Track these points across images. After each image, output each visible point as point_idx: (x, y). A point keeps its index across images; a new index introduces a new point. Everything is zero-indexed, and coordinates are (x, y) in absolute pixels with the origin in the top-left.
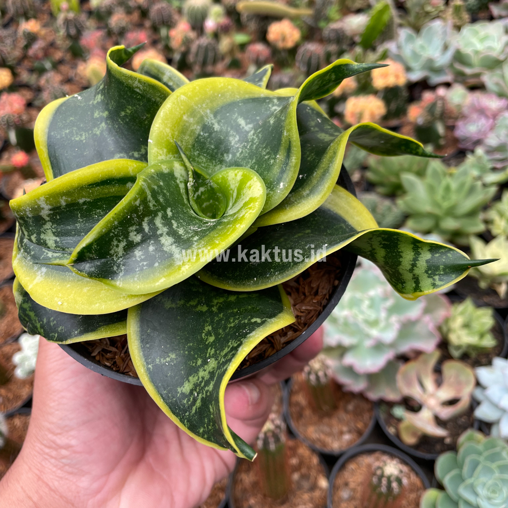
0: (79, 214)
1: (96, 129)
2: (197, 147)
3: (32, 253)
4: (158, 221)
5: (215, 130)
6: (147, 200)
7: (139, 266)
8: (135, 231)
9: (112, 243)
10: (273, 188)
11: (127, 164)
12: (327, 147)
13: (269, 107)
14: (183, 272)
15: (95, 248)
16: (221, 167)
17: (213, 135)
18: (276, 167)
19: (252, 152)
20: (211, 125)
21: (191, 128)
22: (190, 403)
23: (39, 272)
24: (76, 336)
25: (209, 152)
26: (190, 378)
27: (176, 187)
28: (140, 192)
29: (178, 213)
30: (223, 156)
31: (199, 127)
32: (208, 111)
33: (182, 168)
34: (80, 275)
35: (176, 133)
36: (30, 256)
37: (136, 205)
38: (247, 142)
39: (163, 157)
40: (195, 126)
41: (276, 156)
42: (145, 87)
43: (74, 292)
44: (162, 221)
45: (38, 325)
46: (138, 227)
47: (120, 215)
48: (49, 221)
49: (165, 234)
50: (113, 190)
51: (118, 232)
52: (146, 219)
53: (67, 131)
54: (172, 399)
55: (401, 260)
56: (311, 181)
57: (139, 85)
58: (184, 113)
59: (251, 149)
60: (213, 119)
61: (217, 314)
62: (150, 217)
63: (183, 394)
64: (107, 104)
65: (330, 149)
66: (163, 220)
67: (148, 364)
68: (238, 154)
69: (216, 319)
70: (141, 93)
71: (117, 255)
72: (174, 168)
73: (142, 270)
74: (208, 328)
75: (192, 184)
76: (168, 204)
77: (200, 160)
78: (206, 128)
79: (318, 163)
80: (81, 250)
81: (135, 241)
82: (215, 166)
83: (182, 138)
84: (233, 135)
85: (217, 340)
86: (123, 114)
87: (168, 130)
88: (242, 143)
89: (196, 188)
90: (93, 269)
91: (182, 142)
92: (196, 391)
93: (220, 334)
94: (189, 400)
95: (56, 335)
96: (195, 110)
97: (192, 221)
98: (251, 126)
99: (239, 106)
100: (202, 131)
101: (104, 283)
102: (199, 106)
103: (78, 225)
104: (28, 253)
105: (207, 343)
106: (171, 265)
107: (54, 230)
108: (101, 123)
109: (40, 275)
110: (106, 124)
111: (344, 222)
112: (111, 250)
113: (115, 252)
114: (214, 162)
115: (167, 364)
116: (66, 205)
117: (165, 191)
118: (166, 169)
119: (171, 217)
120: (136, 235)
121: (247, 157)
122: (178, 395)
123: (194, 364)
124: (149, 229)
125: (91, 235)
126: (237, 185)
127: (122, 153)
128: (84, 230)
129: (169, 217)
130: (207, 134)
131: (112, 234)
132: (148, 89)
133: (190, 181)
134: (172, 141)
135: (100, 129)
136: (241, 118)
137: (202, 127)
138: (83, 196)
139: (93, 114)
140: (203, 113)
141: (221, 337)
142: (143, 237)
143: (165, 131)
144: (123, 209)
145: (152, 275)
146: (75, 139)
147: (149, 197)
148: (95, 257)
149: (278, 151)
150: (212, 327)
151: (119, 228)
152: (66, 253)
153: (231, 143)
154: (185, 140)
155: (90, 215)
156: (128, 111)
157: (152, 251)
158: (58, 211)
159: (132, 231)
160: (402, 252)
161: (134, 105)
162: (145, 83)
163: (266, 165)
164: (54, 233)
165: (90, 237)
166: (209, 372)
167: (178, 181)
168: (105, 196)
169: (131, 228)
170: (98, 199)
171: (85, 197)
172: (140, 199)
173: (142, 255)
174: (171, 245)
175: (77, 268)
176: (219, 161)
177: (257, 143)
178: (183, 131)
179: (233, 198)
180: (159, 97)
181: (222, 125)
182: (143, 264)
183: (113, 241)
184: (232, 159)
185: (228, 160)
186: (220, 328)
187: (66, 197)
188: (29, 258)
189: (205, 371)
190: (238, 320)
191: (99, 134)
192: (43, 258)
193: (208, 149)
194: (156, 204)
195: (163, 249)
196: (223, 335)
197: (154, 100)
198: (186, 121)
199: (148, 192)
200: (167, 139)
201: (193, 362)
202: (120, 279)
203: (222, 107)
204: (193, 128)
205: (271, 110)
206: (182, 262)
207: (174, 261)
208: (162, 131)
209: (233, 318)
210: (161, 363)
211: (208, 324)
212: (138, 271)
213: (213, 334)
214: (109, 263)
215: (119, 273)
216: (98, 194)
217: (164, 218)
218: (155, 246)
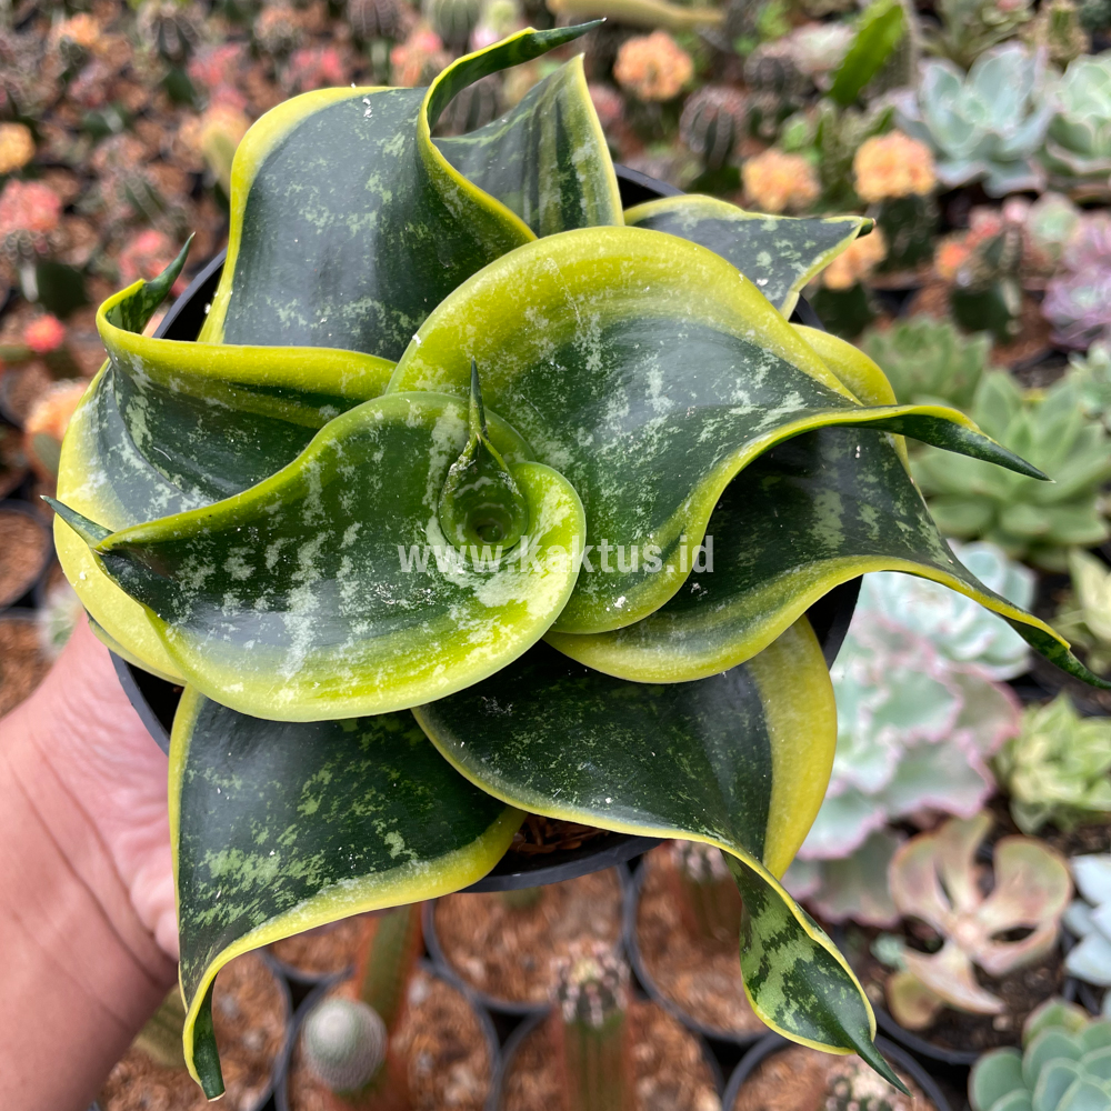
0: (201, 420)
1: (355, 217)
2: (526, 386)
3: (105, 425)
4: (308, 552)
5: (588, 367)
6: (301, 505)
7: (218, 628)
8: (243, 557)
9: (186, 561)
10: (604, 592)
13: (735, 384)
15: (148, 552)
16: (560, 449)
17: (578, 375)
19: (629, 467)
20: (583, 353)
21: (533, 342)
22: (204, 897)
23: (93, 477)
25: (550, 406)
26: (234, 852)
27: (417, 466)
28: (290, 485)
29: (374, 538)
30: (576, 430)
31: (552, 346)
32: (596, 318)
33: (459, 423)
35: (489, 341)
36: (100, 427)
37: (265, 512)
39: (429, 385)
41: (650, 530)
42: (470, 211)
44: (318, 554)
46: (252, 552)
47: (221, 522)
48: (144, 396)
49: (307, 584)
51: (204, 547)
52: (280, 542)
53: (299, 188)
54: (190, 860)
56: (704, 616)
57: (457, 200)
58: (532, 303)
59: (632, 460)
60: (596, 340)
61: (360, 757)
62: (293, 540)
63: (207, 867)
64: (398, 178)
65: (784, 579)
66: (323, 551)
68: (605, 449)
69: (351, 767)
70: (455, 216)
71: (187, 583)
72: (440, 422)
73: (219, 637)
74: (325, 776)
75: (462, 467)
76: (361, 513)
78: (569, 353)
79: (745, 588)
80: (120, 543)
81: (234, 576)
82: (549, 439)
83: (497, 355)
84: (622, 399)
85: (314, 820)
86: (410, 228)
87: (471, 329)
88: (626, 431)
89: (469, 476)
90: (135, 581)
91: (494, 363)
92: (223, 888)
93: (328, 811)
94: (206, 891)
96: (565, 304)
98: (668, 403)
99: (676, 337)
100: (556, 356)
102: (582, 298)
104: (101, 419)
105: (299, 808)
106: (271, 666)
107: (148, 417)
108: (370, 210)
109: (90, 485)
110: (377, 220)
112: (179, 569)
113: (186, 577)
114: (551, 430)
115: (219, 791)
116: (181, 394)
117: (374, 479)
118: (416, 417)
119: (348, 547)
120: (241, 565)
121: (616, 468)
122: (201, 864)
123: (254, 832)
124: (277, 564)
127: (379, 301)
129: (343, 546)
131: (189, 546)
132: (473, 217)
133: (461, 462)
134: (468, 355)
135: (363, 222)
136: (659, 370)
137: (560, 348)
138: (215, 395)
139: (367, 175)
140: (579, 319)
141: (324, 821)
142: (254, 573)
143: (464, 329)
144: (232, 512)
145: (228, 662)
146: (304, 216)
148: (146, 565)
149: (659, 525)
150: (332, 779)
151: (209, 541)
153: (605, 413)
154: (505, 362)
155: (221, 433)
156: (420, 231)
157: (259, 611)
158: (162, 392)
161: (434, 231)
162: (470, 203)
163: (627, 527)
164: (147, 421)
166: (255, 880)
167: (432, 451)
168: (262, 413)
169: (236, 550)
170: (245, 412)
171: (220, 399)
172: (284, 501)
173: (236, 608)
174: (305, 616)
175: (106, 564)
176: (561, 434)
177: (649, 458)
180: (494, 241)
181: (609, 362)
182: (227, 628)
183: (188, 558)
184: (589, 448)
185: (580, 444)
186: (340, 795)
187: (181, 381)
188: (96, 430)
189: (255, 868)
190: (376, 807)
191: (355, 232)
192: (113, 453)
193: (549, 398)
194: (324, 514)
195: (283, 616)
196: (330, 818)
197: (479, 244)
198: (529, 322)
199: (315, 487)
200: (458, 349)
201: (257, 824)
202: (174, 628)
203: (635, 321)
204: (537, 342)
205: (733, 393)
206: (293, 674)
207: (283, 660)
208: (456, 327)
209: (374, 792)
210: (211, 781)
211: (331, 766)
212: (211, 635)
213: (321, 797)
214: (168, 587)
215: (178, 616)
216: (250, 405)
217: (326, 548)
218: (271, 602)
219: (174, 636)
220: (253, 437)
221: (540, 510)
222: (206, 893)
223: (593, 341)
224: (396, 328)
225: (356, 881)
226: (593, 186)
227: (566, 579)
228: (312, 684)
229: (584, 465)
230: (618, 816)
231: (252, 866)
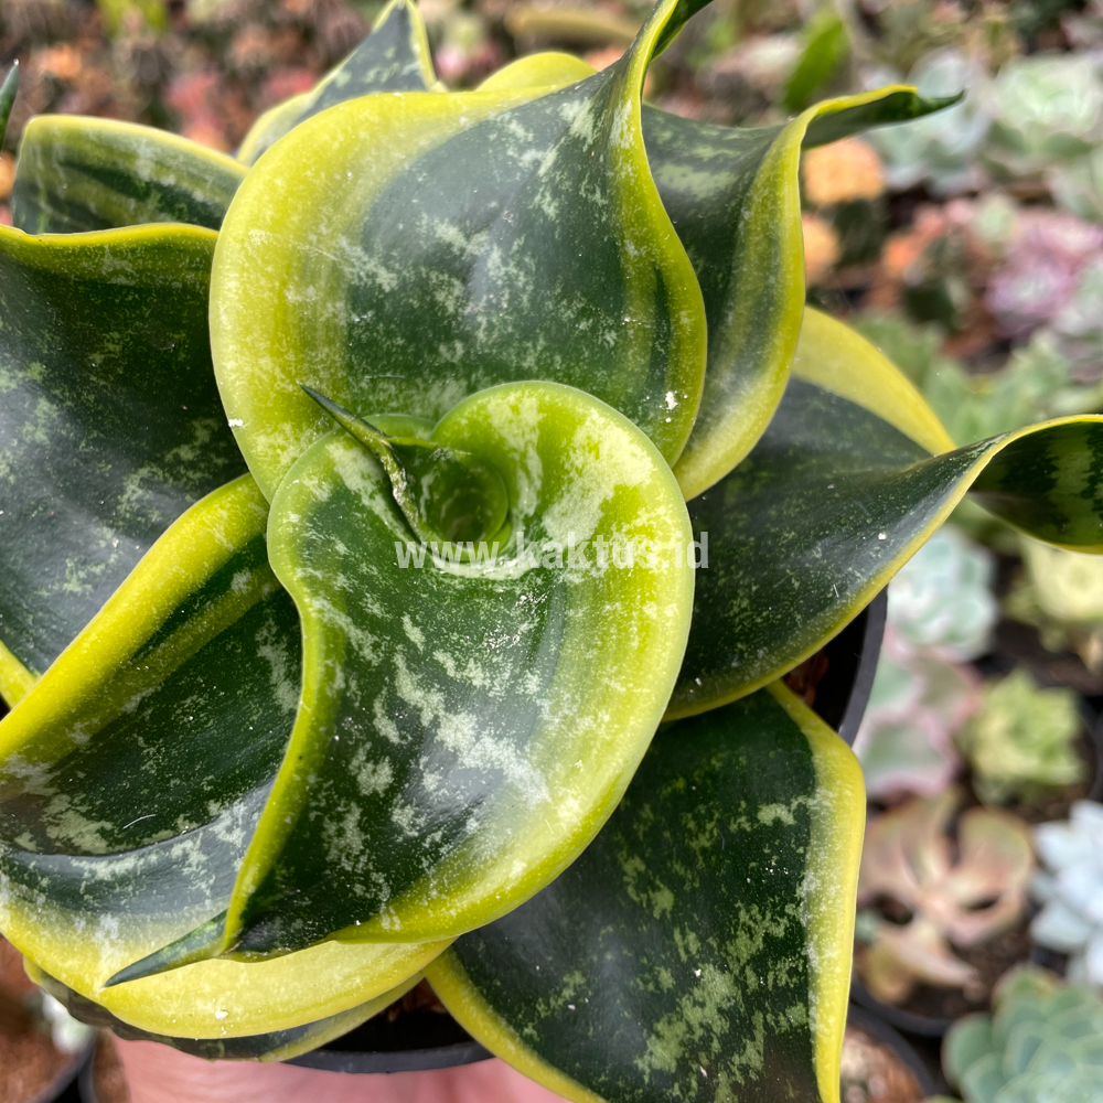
0: (141, 739)
1: (29, 427)
2: (360, 364)
3: (45, 882)
4: (408, 687)
5: (387, 289)
6: (353, 650)
7: (426, 853)
8: (367, 761)
9: (324, 835)
10: (645, 415)
11: (203, 523)
12: (735, 226)
13: (511, 158)
15: (283, 876)
16: (444, 388)
17: (388, 306)
18: (631, 352)
19: (525, 318)
20: (370, 283)
21: (323, 319)
22: (692, 1094)
23: (99, 935)
25: (397, 360)
26: (660, 1026)
27: (372, 525)
28: (327, 637)
29: (430, 615)
30: (439, 354)
31: (340, 305)
32: (344, 242)
33: (355, 453)
35: (291, 357)
36: (42, 891)
37: (338, 692)
39: (292, 451)
40: (329, 305)
41: (618, 319)
42: (140, 261)
44: (415, 677)
46: (369, 746)
47: (315, 751)
48: (56, 794)
49: (442, 713)
50: (204, 624)
51: (326, 797)
52: (378, 707)
54: (632, 1092)
55: (1054, 475)
56: (727, 342)
57: (119, 264)
58: (284, 284)
59: (515, 307)
60: (366, 259)
61: (633, 815)
62: (384, 691)
63: (655, 1073)
64: (27, 341)
65: (748, 232)
66: (414, 670)
67: (519, 1027)
70: (133, 283)
71: (348, 856)
72: (339, 469)
73: (439, 859)
74: (634, 865)
75: (403, 485)
76: (396, 605)
77: (382, 397)
78: (360, 295)
79: (726, 281)
80: (248, 905)
81: (380, 790)
82: (426, 390)
83: (310, 362)
84: (443, 281)
85: (685, 903)
86: (97, 358)
87: (266, 362)
89: (414, 489)
90: (298, 925)
91: (315, 372)
92: (699, 1062)
93: (682, 881)
94: (686, 1088)
95: (221, 1046)
96: (307, 257)
98: (482, 237)
99: (419, 185)
100: (354, 309)
102: (314, 238)
104: (32, 883)
105: (657, 914)
106: (517, 812)
107: (83, 809)
108: (34, 405)
109: (107, 943)
110: (52, 402)
112: (327, 853)
113: (341, 851)
114: (419, 381)
115: (572, 1007)
116: (92, 739)
117: (364, 568)
118: (320, 486)
119: (426, 644)
120: (374, 771)
121: (511, 335)
122: (646, 1079)
123: (651, 987)
124: (399, 729)
126: (533, 437)
127: (142, 466)
129: (421, 648)
130: (370, 314)
131: (312, 815)
132: (149, 265)
133: (397, 482)
134: (291, 388)
135: (41, 421)
136: (442, 222)
137: (347, 299)
138: (132, 692)
140: (333, 257)
141: (694, 890)
142: (393, 763)
143: (261, 369)
144: (314, 728)
147: (355, 634)
148: (291, 893)
149: (622, 303)
150: (642, 857)
151: (327, 785)
153: (444, 309)
154: (322, 361)
155: (173, 724)
156: (111, 347)
157: (439, 788)
158: (73, 762)
159: (359, 768)
160: (1057, 458)
161: (127, 326)
162: (133, 251)
163: (591, 351)
164: (87, 816)
166: (720, 1011)
167: (365, 502)
168: (189, 655)
169: (355, 763)
170: (174, 674)
171: (138, 690)
172: (340, 662)
173: (417, 815)
174: (478, 739)
175: (252, 949)
176: (430, 373)
177: (530, 288)
178: (306, 343)
179: (528, 473)
180: (189, 269)
181: (397, 266)
182: (433, 841)
183: (324, 829)
184: (467, 354)
185: (455, 361)
186: (670, 857)
187: (83, 721)
188: (42, 899)
189: (702, 1005)
190: (711, 820)
191: (44, 438)
192: (89, 890)
193: (389, 354)
194: (376, 638)
195: (462, 764)
196: (693, 880)
197: (180, 286)
198: (300, 304)
199: (343, 620)
200: (277, 392)
201: (642, 980)
202: (387, 912)
203: (374, 210)
204: (327, 315)
205: (521, 164)
206: (544, 789)
207: (518, 793)
208: (252, 374)
209: (690, 815)
210: (554, 1010)
211: (624, 853)
212: (429, 867)
213: (658, 882)
214: (335, 885)
215: (376, 895)
216: (170, 660)
217: (414, 666)
218: (437, 769)
219: (396, 919)
220: (204, 690)
222: (689, 1088)
223: (365, 263)
224: (186, 468)
225: (810, 874)
226: (189, 173)
227: (620, 430)
228: (574, 770)
229: (481, 371)
230: (908, 533)
231: (698, 1009)
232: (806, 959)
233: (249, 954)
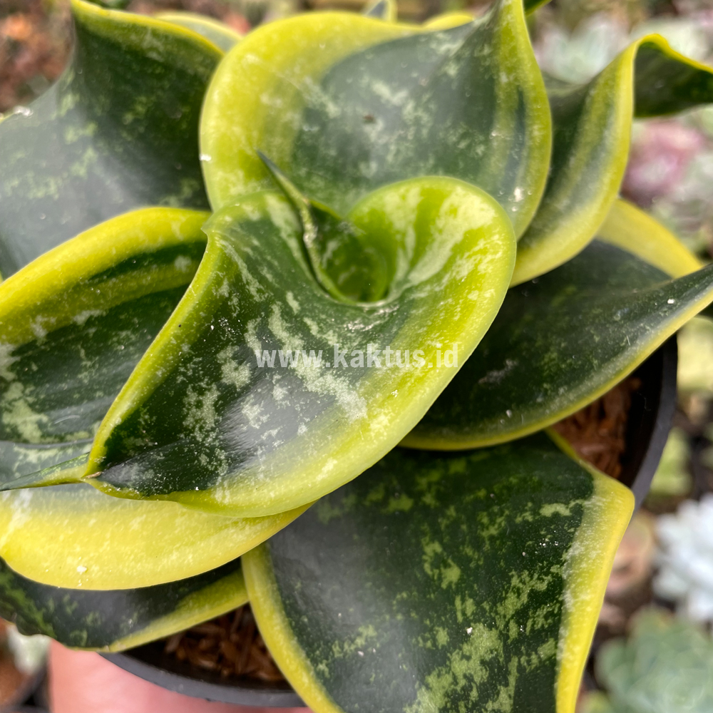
0: (83, 351)
1: (77, 166)
2: (302, 159)
4: (277, 326)
5: (332, 116)
6: (241, 280)
7: (261, 444)
8: (234, 358)
9: (186, 400)
13: (433, 49)
14: (379, 434)
15: (145, 421)
16: (358, 194)
17: (331, 125)
18: (494, 159)
19: (422, 145)
20: (320, 109)
21: (283, 120)
23: (17, 503)
24: (132, 631)
25: (329, 165)
26: (431, 679)
27: (283, 248)
28: (223, 263)
29: (309, 300)
30: (358, 169)
31: (297, 116)
32: (308, 80)
33: (285, 206)
34: (120, 496)
35: (255, 134)
37: (222, 296)
38: (405, 126)
39: (240, 189)
40: (289, 114)
41: (488, 135)
42: (170, 46)
43: (108, 535)
44: (285, 324)
45: (38, 617)
46: (237, 348)
47: (192, 328)
48: (14, 381)
50: (148, 279)
51: (193, 369)
52: (250, 326)
53: (16, 182)
57: (157, 43)
58: (261, 91)
60: (322, 94)
61: (440, 512)
62: (259, 320)
64: (90, 107)
66: (286, 320)
67: (315, 662)
68: (390, 158)
70: (162, 60)
71: (201, 428)
72: (270, 210)
73: (271, 450)
74: (433, 548)
75: (312, 236)
76: (285, 283)
77: (313, 186)
78: (313, 114)
80: (112, 434)
81: (238, 384)
82: (345, 193)
83: (269, 142)
85: (469, 576)
86: (129, 118)
87: (237, 130)
88: (394, 134)
89: (322, 243)
90: (149, 475)
91: (270, 151)
93: (469, 560)
95: (85, 635)
96: (282, 82)
97: (344, 314)
98: (404, 93)
99: (368, 60)
100: (306, 122)
101: (185, 503)
102: (288, 72)
103: (84, 377)
105: (444, 586)
106: (339, 424)
107: (31, 400)
108: (85, 151)
109: (20, 510)
110: (96, 152)
111: (630, 256)
112: (185, 417)
113: (197, 421)
114: (342, 185)
115: (361, 653)
116: (49, 336)
117: (269, 258)
118: (253, 212)
119: (301, 312)
120: (236, 369)
121: (411, 158)
123: (429, 644)
124: (263, 348)
125: (130, 392)
126: (413, 217)
128: (99, 383)
129: (295, 312)
130: (317, 128)
131: (180, 379)
132: (175, 49)
133: (309, 231)
134: (250, 152)
135: (85, 163)
136: (378, 81)
137: (303, 114)
138: (84, 307)
139: (61, 137)
140: (298, 86)
141: (478, 567)
142: (251, 370)
143: (232, 132)
144: (196, 310)
145: (299, 458)
146: (35, 197)
147: (246, 274)
148: (150, 444)
149: (492, 123)
150: (441, 543)
151: (196, 360)
152: (69, 447)
154: (276, 146)
155: (109, 348)
156: (140, 109)
157: (284, 399)
158: (30, 353)
159: (225, 360)
161: (152, 93)
162: (166, 37)
163: (465, 163)
164: (32, 406)
165: (127, 396)
166: (483, 662)
167: (284, 235)
169: (221, 355)
170: (117, 307)
171: (88, 307)
172: (229, 279)
173: (262, 414)
174: (322, 375)
175: (109, 482)
176: (351, 181)
177: (429, 124)
178: (269, 128)
179: (405, 249)
181: (342, 103)
182: (270, 436)
183: (186, 395)
184: (378, 171)
185: (369, 176)
186: (463, 543)
187: (43, 316)
189: (468, 658)
190: (502, 515)
191: (85, 174)
192: (19, 469)
193: (324, 159)
194: (262, 287)
195: (306, 388)
196: (479, 559)
197: (193, 73)
198: (270, 106)
199: (240, 261)
200: (239, 150)
201: (423, 638)
202: (221, 486)
204: (286, 120)
205: (439, 52)
206: (364, 410)
207: (343, 412)
208: (225, 134)
209: (485, 513)
210: (346, 654)
211: (427, 539)
212: (261, 455)
213: (450, 561)
214: (186, 450)
215: (216, 469)
216: (117, 294)
217: (286, 317)
218: (287, 386)
219: (227, 493)
221: (391, 224)
223: (319, 97)
225: (576, 544)
227: (475, 197)
228: (391, 397)
230: (688, 300)
231: (464, 661)
232: (562, 603)
233: (105, 485)
